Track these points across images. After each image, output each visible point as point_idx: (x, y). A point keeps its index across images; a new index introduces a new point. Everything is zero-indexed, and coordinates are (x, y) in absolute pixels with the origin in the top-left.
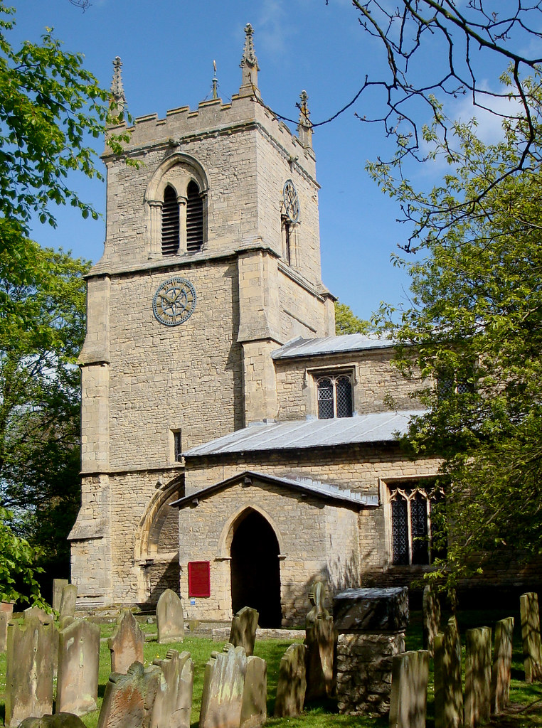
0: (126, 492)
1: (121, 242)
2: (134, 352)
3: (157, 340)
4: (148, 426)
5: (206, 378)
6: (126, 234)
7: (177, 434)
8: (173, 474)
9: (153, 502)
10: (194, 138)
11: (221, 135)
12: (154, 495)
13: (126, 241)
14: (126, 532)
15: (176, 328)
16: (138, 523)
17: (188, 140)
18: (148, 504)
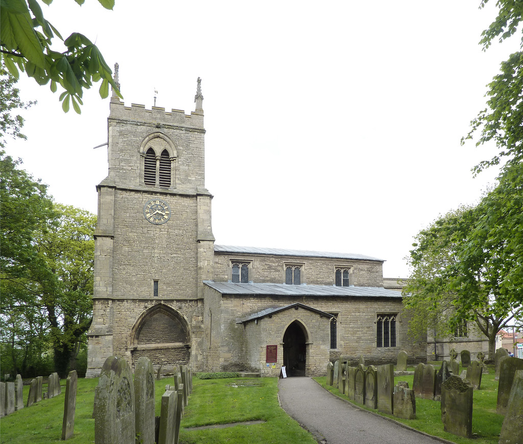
0: (123, 310)
1: (121, 171)
2: (130, 234)
3: (145, 230)
4: (138, 276)
5: (175, 255)
6: (124, 168)
7: (156, 282)
8: (154, 303)
9: (140, 317)
10: (170, 127)
11: (186, 130)
12: (142, 313)
13: (124, 171)
14: (123, 332)
15: (157, 226)
16: (131, 328)
17: (167, 127)
18: (137, 317)
